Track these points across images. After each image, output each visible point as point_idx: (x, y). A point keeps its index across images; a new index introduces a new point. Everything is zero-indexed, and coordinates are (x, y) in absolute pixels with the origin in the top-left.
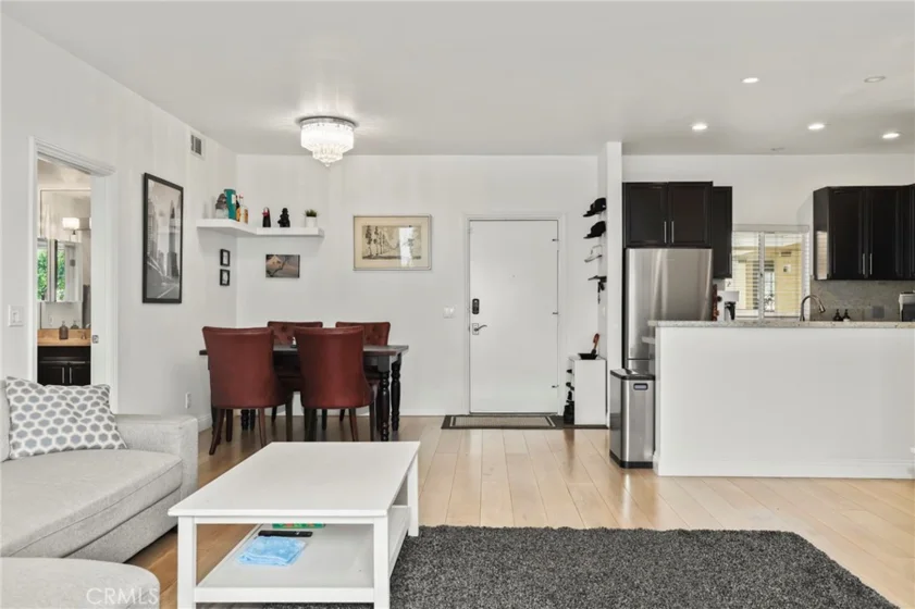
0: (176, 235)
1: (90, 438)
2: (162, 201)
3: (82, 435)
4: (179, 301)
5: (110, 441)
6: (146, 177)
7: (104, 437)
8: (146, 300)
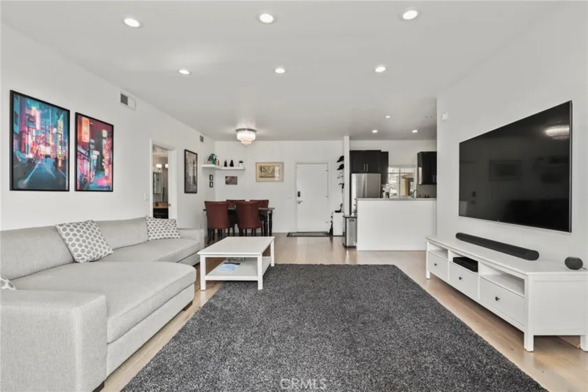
0: (195, 169)
1: (171, 235)
2: (190, 158)
3: (169, 234)
4: (196, 192)
5: (177, 236)
6: (186, 151)
7: (175, 235)
8: (186, 192)
